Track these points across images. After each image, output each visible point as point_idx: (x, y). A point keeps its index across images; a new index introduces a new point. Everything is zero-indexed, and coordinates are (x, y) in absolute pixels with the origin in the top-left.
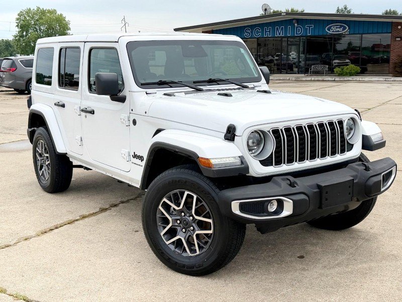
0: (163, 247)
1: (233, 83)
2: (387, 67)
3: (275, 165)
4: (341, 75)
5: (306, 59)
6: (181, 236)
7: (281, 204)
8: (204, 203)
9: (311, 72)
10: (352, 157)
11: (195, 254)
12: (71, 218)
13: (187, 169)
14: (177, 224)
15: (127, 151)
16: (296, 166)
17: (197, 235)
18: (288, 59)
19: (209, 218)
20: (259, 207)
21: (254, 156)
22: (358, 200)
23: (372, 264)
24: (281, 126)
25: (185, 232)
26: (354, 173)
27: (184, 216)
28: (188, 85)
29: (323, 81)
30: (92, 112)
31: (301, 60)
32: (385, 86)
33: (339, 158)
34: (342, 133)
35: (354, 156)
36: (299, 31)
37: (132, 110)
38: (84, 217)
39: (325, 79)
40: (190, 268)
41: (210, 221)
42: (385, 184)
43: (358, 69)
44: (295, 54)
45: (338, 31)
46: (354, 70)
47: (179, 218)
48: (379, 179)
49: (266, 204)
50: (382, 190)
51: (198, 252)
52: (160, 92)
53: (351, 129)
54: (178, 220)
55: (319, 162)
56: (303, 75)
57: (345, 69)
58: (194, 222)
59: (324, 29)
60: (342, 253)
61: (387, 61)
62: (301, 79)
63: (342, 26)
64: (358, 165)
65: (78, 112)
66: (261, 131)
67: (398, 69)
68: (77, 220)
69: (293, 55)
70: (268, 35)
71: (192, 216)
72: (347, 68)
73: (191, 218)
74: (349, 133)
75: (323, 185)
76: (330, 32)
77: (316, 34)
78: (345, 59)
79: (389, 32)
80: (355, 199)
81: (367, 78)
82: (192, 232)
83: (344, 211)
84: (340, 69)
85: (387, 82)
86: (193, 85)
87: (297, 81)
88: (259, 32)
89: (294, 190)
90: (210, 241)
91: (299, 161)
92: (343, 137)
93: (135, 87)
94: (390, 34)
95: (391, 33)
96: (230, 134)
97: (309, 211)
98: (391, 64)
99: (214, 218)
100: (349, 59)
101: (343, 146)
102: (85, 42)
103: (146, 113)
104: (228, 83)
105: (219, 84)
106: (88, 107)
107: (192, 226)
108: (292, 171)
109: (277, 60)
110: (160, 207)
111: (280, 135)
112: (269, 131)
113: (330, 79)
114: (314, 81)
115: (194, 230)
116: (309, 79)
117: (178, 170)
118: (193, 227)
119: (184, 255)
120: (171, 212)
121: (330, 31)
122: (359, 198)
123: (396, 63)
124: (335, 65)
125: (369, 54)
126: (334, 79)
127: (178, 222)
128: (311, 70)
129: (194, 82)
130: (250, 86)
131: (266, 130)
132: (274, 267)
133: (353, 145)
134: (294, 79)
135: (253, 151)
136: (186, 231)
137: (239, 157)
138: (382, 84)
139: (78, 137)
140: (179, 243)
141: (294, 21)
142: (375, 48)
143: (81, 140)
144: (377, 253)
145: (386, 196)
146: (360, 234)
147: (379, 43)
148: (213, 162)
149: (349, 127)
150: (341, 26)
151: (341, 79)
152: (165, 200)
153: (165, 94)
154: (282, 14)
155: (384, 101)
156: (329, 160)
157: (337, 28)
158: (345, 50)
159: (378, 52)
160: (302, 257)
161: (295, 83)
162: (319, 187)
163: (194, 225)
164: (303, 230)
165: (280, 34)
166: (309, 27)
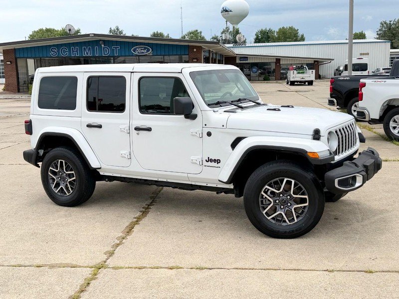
0: (266, 222)
8: (300, 185)
11: (293, 222)
14: (276, 204)
15: (200, 157)
19: (305, 195)
24: (338, 128)
27: (282, 196)
30: (149, 130)
36: (106, 52)
37: (206, 125)
45: (143, 53)
47: (278, 198)
51: (296, 221)
58: (291, 200)
59: (129, 50)
63: (147, 48)
65: (127, 130)
70: (75, 54)
73: (289, 197)
77: (123, 54)
82: (289, 207)
88: (66, 52)
90: (306, 211)
91: (345, 151)
95: (188, 55)
96: (317, 135)
102: (132, 72)
103: (223, 126)
106: (142, 126)
119: (284, 224)
121: (135, 52)
127: (277, 201)
131: (333, 131)
136: (284, 207)
139: (125, 152)
141: (101, 42)
143: (130, 154)
150: (145, 48)
152: (267, 186)
154: (91, 35)
157: (141, 49)
162: (365, 166)
166: (116, 48)
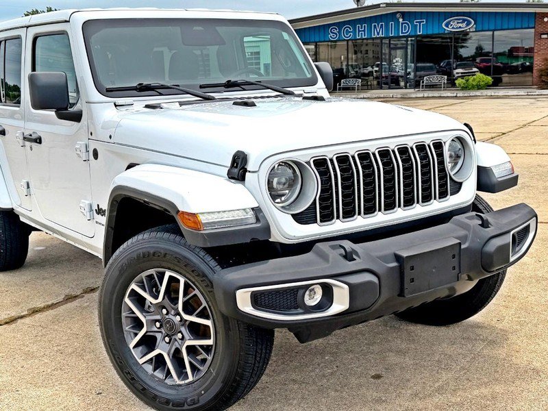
0: (134, 368)
1: (268, 88)
2: (529, 76)
3: (321, 221)
4: (464, 88)
5: (417, 69)
6: (162, 349)
7: (328, 291)
8: (197, 292)
9: (423, 86)
10: (458, 205)
11: (187, 381)
12: (13, 313)
13: (168, 232)
14: (156, 329)
15: (87, 202)
16: (360, 222)
17: (188, 348)
18: (391, 70)
19: (207, 318)
20: (289, 299)
21: (282, 207)
22: (470, 279)
23: (498, 388)
24: (330, 153)
25: (169, 343)
26: (462, 233)
27: (167, 314)
28: (191, 90)
29: (440, 97)
30: (38, 141)
31: (408, 70)
32: (527, 102)
33: (436, 206)
34: (441, 163)
35: (463, 203)
36: (405, 29)
37: (91, 134)
38: (35, 311)
39: (442, 95)
40: (178, 406)
41: (208, 323)
42: (517, 249)
43: (489, 79)
44: (400, 60)
45: (460, 27)
46: (483, 81)
47: (158, 317)
48: (507, 242)
49: (301, 292)
50: (512, 259)
51: (191, 378)
52: (139, 103)
53: (458, 157)
54: (157, 321)
55: (400, 215)
56: (412, 90)
57: (470, 80)
58: (183, 325)
59: (440, 25)
60: (448, 368)
61: (530, 69)
62: (409, 96)
63: (466, 20)
64: (471, 218)
65: (21, 141)
66: (296, 163)
67: (544, 78)
68: (22, 317)
69: (398, 62)
70: (362, 36)
71: (178, 314)
72: (474, 79)
73: (178, 318)
74: (456, 164)
75: (405, 254)
76: (450, 29)
77: (430, 32)
78: (471, 67)
79: (531, 26)
80: (465, 276)
81: (501, 92)
82: (180, 341)
83: (448, 296)
84: (464, 81)
85: (530, 97)
86: (200, 92)
87: (404, 98)
88: (350, 32)
89: (351, 266)
90: (210, 358)
91: (365, 214)
92: (442, 170)
93: (96, 96)
94: (533, 30)
95: (534, 28)
96: (238, 168)
97: (380, 302)
98: (534, 71)
99: (215, 318)
100: (477, 68)
101: (443, 186)
102: (27, 27)
103: (110, 137)
104: (262, 87)
105: (244, 90)
106: (34, 132)
107: (180, 332)
108: (351, 231)
109: (376, 71)
110: (127, 300)
111: (329, 169)
112: (308, 163)
113: (449, 94)
114: (428, 98)
115: (183, 338)
116: (421, 95)
117: (153, 234)
118: (182, 334)
119: (168, 381)
120: (146, 306)
121: (448, 27)
122: (471, 275)
123: (541, 70)
124: (456, 75)
125: (505, 60)
126: (455, 95)
127: (158, 324)
128: (423, 82)
129: (201, 87)
130: (296, 92)
131: (302, 160)
132: (328, 397)
133: (461, 184)
134: (399, 96)
135: (283, 198)
136: (170, 340)
137: (253, 209)
138: (524, 100)
139: (24, 183)
140: (159, 362)
141: (398, 15)
142: (513, 53)
143: (28, 187)
144: (506, 365)
145: (525, 264)
146: (479, 331)
147: (520, 46)
148: (203, 219)
149: (455, 153)
150: (464, 21)
151: (466, 95)
152: (133, 286)
153: (147, 106)
154: (381, 5)
155: (525, 123)
156: (419, 211)
157: (458, 23)
158: (472, 57)
159: (517, 58)
160: (378, 377)
161: (401, 101)
162: (398, 258)
163: (183, 329)
164: (386, 326)
165: (378, 34)
166: (420, 22)
